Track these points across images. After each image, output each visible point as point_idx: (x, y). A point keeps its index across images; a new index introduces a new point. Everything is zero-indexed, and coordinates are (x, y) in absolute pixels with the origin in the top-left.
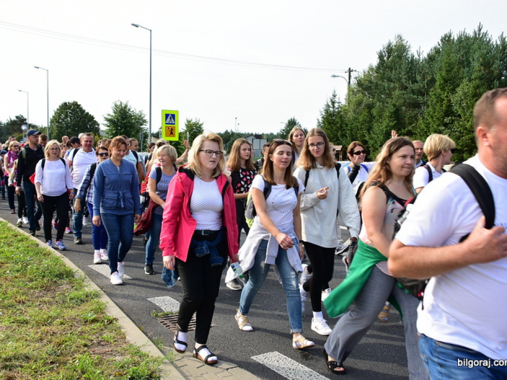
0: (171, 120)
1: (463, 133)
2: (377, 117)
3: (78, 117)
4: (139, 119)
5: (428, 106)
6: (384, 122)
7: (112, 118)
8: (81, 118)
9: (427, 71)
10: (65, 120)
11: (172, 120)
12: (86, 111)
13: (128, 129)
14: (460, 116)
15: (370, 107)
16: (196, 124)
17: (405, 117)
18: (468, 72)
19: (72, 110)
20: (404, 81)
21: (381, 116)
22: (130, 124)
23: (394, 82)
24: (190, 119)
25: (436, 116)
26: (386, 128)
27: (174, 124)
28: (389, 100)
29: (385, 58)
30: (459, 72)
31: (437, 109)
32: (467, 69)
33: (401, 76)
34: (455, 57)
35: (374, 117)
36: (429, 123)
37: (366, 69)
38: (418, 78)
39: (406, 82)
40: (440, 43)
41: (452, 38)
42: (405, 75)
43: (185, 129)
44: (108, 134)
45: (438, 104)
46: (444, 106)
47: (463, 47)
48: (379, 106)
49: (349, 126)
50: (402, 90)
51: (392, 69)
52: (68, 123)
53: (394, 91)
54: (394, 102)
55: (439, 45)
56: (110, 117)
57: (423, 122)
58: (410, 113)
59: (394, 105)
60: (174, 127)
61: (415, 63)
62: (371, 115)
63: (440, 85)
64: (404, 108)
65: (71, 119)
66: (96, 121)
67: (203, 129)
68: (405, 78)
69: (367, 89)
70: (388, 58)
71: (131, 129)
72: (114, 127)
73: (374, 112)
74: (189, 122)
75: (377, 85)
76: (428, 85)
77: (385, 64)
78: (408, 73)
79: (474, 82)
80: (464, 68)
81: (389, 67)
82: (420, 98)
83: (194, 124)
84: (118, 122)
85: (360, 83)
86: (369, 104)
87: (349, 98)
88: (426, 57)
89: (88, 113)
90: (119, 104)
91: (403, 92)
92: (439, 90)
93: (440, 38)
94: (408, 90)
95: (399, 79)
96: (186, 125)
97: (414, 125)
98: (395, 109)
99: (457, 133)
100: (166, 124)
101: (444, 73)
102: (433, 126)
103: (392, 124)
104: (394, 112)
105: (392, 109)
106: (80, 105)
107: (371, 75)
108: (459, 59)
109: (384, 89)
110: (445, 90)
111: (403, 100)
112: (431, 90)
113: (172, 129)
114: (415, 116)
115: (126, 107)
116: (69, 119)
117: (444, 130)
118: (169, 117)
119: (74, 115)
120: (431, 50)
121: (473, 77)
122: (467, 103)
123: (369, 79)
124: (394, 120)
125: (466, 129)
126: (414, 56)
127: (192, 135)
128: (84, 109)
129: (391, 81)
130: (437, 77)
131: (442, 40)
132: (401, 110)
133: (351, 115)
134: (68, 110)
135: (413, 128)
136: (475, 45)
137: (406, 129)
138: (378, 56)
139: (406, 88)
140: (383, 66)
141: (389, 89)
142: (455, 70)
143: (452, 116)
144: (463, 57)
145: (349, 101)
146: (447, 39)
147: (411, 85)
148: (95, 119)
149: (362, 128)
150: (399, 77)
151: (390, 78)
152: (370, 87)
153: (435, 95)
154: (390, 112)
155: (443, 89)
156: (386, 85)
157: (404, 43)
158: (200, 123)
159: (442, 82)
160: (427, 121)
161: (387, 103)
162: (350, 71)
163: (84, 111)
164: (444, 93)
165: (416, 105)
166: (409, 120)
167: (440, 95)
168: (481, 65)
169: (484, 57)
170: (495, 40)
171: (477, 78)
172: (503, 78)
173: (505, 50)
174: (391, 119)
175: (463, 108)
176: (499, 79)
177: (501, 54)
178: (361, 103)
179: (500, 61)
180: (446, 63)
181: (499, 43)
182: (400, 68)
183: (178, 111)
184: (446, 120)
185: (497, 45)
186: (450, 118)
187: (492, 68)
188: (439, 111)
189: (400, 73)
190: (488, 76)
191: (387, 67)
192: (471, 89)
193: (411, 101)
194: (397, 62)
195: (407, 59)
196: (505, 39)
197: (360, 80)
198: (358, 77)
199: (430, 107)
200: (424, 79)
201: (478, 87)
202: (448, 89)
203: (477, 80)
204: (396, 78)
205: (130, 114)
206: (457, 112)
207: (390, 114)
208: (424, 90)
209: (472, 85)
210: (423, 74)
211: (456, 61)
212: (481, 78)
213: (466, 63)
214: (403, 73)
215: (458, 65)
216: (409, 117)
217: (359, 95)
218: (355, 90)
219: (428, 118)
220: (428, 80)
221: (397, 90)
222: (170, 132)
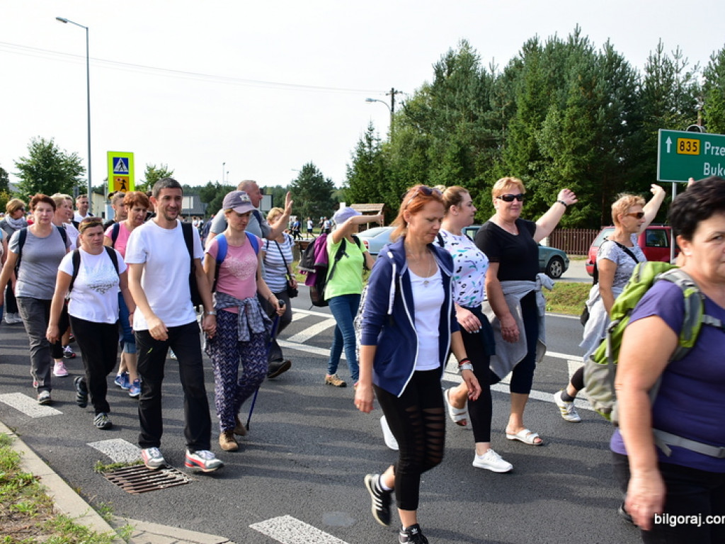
0: (122, 166)
1: (556, 184)
2: (434, 161)
4: (71, 165)
5: (507, 145)
6: (444, 169)
7: (29, 164)
9: (504, 93)
11: (125, 167)
13: (55, 181)
14: (551, 160)
15: (424, 145)
16: (161, 173)
17: (474, 160)
18: (562, 95)
20: (472, 107)
21: (439, 160)
22: (57, 174)
23: (458, 110)
24: (152, 166)
25: (518, 160)
26: (447, 176)
27: (127, 173)
28: (452, 136)
29: (444, 75)
30: (549, 95)
31: (519, 148)
32: (560, 91)
33: (468, 101)
34: (543, 74)
35: (430, 161)
36: (508, 170)
37: (419, 88)
38: (493, 103)
39: (475, 109)
40: (522, 52)
41: (538, 45)
42: (473, 99)
43: (146, 180)
44: (22, 188)
45: (521, 142)
46: (529, 144)
47: (555, 58)
48: (437, 144)
49: (394, 174)
50: (469, 121)
51: (454, 90)
53: (458, 123)
54: (458, 138)
55: (521, 55)
56: (24, 163)
57: (500, 167)
58: (482, 155)
59: (459, 144)
60: (128, 178)
61: (487, 82)
62: (426, 158)
63: (523, 114)
64: (472, 147)
68: (475, 104)
69: (420, 119)
70: (449, 74)
71: (59, 182)
72: (32, 178)
73: (430, 153)
74: (151, 169)
75: (433, 113)
76: (506, 113)
77: (444, 83)
78: (478, 96)
79: (571, 110)
80: (556, 88)
82: (496, 133)
83: (159, 173)
84: (38, 170)
85: (408, 110)
86: (422, 142)
87: (393, 131)
88: (502, 71)
90: (39, 141)
91: (471, 124)
92: (521, 122)
93: (522, 45)
94: (477, 121)
95: (466, 105)
96: (146, 174)
97: (487, 172)
98: (459, 149)
99: (547, 184)
100: (115, 173)
101: (528, 97)
103: (456, 171)
104: (458, 154)
105: (456, 149)
107: (426, 98)
108: (550, 76)
109: (445, 118)
110: (530, 122)
111: (471, 136)
112: (511, 121)
113: (124, 181)
114: (488, 159)
115: (50, 147)
117: (529, 181)
118: (119, 162)
120: (510, 63)
121: (568, 102)
122: (560, 142)
123: (420, 103)
124: (459, 165)
125: (561, 177)
126: (485, 72)
129: (454, 107)
130: (519, 102)
131: (524, 49)
132: (469, 150)
133: (395, 158)
135: (486, 177)
136: (571, 56)
137: (476, 179)
138: (434, 71)
139: (475, 118)
140: (442, 86)
141: (450, 118)
142: (544, 92)
143: (539, 160)
144: (554, 74)
145: (393, 136)
146: (531, 48)
147: (481, 114)
150: (465, 101)
151: (452, 103)
152: (423, 116)
153: (516, 127)
154: (453, 154)
155: (527, 120)
156: (447, 112)
157: (471, 51)
158: (168, 172)
159: (526, 109)
160: (506, 167)
161: (448, 140)
162: (393, 93)
164: (529, 126)
165: (490, 143)
166: (480, 165)
167: (523, 128)
168: (580, 85)
169: (584, 73)
170: (599, 49)
171: (574, 104)
172: (610, 104)
173: (612, 64)
174: (455, 164)
175: (553, 148)
176: (605, 105)
177: (608, 70)
178: (410, 139)
179: (606, 79)
180: (531, 82)
181: (604, 53)
182: (466, 88)
183: (132, 153)
184: (530, 166)
185: (601, 57)
186: (537, 162)
187: (594, 90)
188: (523, 152)
189: (467, 97)
190: (590, 101)
191: (449, 87)
192: (566, 120)
193: (482, 137)
194: (462, 80)
195: (476, 77)
196: (612, 47)
197: (408, 105)
198: (407, 101)
199: (509, 146)
200: (500, 105)
201: (575, 117)
202: (535, 120)
203: (574, 107)
204: (461, 104)
205: (57, 158)
206: (547, 153)
207: (453, 157)
208: (500, 121)
209: (567, 113)
210: (499, 98)
211: (545, 79)
212: (580, 105)
213: (558, 83)
214: (470, 97)
215: (547, 85)
216: (481, 161)
217: (408, 128)
218: (403, 120)
219: (507, 162)
220: (507, 107)
221: (463, 121)
222: (121, 186)
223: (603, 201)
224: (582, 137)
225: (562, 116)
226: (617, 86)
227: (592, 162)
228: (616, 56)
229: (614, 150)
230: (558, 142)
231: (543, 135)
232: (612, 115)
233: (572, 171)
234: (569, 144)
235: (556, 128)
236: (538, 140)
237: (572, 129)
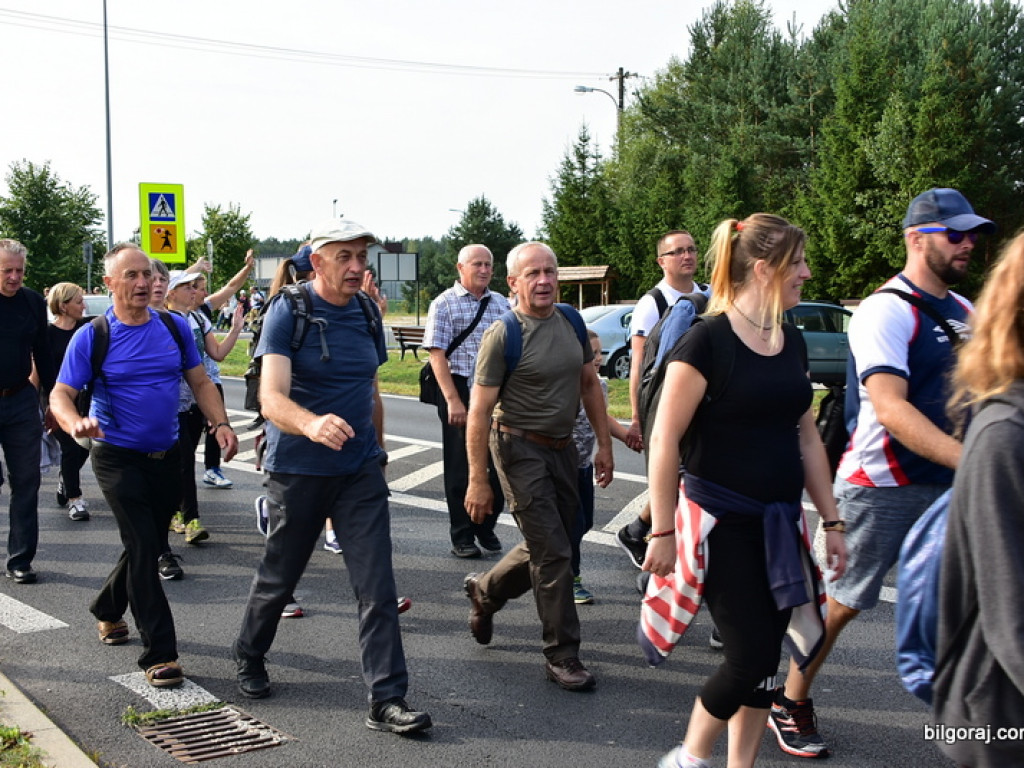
0: (163, 208)
2: (693, 192)
4: (79, 208)
5: (818, 164)
6: (711, 205)
9: (814, 73)
11: (168, 209)
13: (53, 234)
14: (895, 187)
15: (674, 166)
16: (230, 219)
17: (762, 190)
18: (913, 75)
20: (756, 98)
21: (702, 190)
22: (56, 222)
23: (734, 104)
24: (214, 206)
25: (839, 187)
26: (715, 218)
27: (173, 219)
28: (722, 149)
29: (709, 43)
30: (891, 76)
31: (840, 167)
32: (910, 67)
33: (750, 87)
34: (881, 39)
36: (822, 205)
38: (793, 91)
39: (763, 102)
42: (760, 84)
45: (843, 157)
46: (857, 160)
48: (698, 163)
49: (624, 215)
50: (753, 122)
51: (727, 69)
53: (733, 125)
54: (733, 152)
55: (842, 8)
57: (808, 202)
58: (774, 181)
59: (735, 161)
60: (174, 226)
61: (783, 55)
62: (679, 186)
63: (845, 109)
64: (759, 168)
67: (249, 231)
68: (761, 93)
69: (668, 120)
70: (716, 42)
71: (60, 236)
72: (15, 230)
73: (687, 178)
74: (212, 213)
75: (690, 110)
76: (816, 108)
77: (708, 58)
78: (766, 79)
79: (928, 100)
80: (905, 65)
81: (719, 65)
82: (799, 144)
83: (225, 219)
84: (23, 216)
85: (647, 106)
86: (673, 160)
87: (622, 143)
88: (811, 38)
90: (24, 168)
91: (756, 127)
92: (843, 122)
94: (768, 122)
95: (746, 96)
96: (205, 221)
97: (785, 209)
98: (737, 170)
99: (888, 229)
100: (152, 219)
101: (854, 79)
102: (830, 213)
103: (730, 208)
104: (734, 179)
105: (730, 172)
107: (675, 84)
108: (892, 42)
109: (709, 119)
110: (858, 122)
111: (755, 148)
112: (824, 121)
113: (167, 233)
114: (786, 187)
115: (44, 176)
118: (159, 201)
120: (823, 20)
121: (924, 87)
122: (909, 156)
123: (668, 94)
124: (736, 199)
126: (779, 37)
127: (221, 246)
129: (726, 100)
130: (839, 88)
132: (753, 172)
133: (626, 190)
138: (691, 38)
139: (762, 117)
140: (704, 63)
141: (721, 119)
142: (881, 69)
143: (873, 188)
144: (900, 38)
145: (622, 150)
147: (774, 110)
149: (656, 220)
150: (746, 89)
151: (723, 92)
152: (674, 115)
153: (834, 132)
154: (726, 179)
155: (852, 118)
156: (714, 109)
158: (242, 214)
159: (851, 101)
160: (818, 201)
161: (718, 155)
162: (622, 76)
164: (856, 129)
165: (789, 160)
166: (771, 197)
167: (846, 132)
168: (945, 57)
169: (952, 36)
171: (934, 90)
172: (998, 89)
173: (1002, 19)
174: (728, 197)
175: (898, 167)
176: (990, 91)
177: (994, 30)
178: (652, 156)
179: (992, 46)
180: (859, 53)
182: (746, 66)
183: (182, 186)
184: (858, 200)
185: (983, 7)
186: (869, 192)
187: (971, 66)
188: (846, 173)
189: (747, 81)
190: (962, 84)
191: (716, 64)
192: (920, 117)
193: (775, 150)
194: (740, 53)
195: (765, 45)
197: (647, 98)
198: (643, 91)
199: (823, 165)
200: (806, 93)
201: (936, 112)
202: (866, 118)
203: (935, 96)
204: (737, 93)
205: (55, 196)
206: (886, 177)
207: (726, 184)
208: (807, 121)
209: (922, 107)
210: (805, 81)
211: (883, 47)
212: (944, 90)
213: (907, 54)
214: (754, 80)
215: (887, 57)
216: (773, 190)
217: (646, 137)
218: (638, 122)
219: (818, 192)
220: (818, 97)
221: (742, 123)
222: (164, 240)
224: (949, 147)
225: (913, 111)
226: (1010, 58)
227: (966, 188)
228: (1008, 5)
229: (1005, 168)
230: (906, 156)
231: (879, 147)
232: (1003, 108)
235: (900, 132)
236: (870, 155)
237: (931, 132)
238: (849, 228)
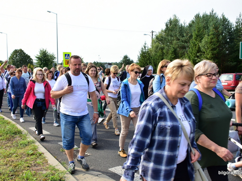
2: (166, 54)
3: (22, 57)
4: (52, 57)
5: (189, 48)
6: (169, 56)
7: (39, 56)
8: (24, 57)
9: (189, 31)
10: (16, 58)
11: (68, 57)
12: (26, 54)
14: (204, 52)
15: (162, 49)
17: (179, 53)
18: (207, 32)
19: (19, 53)
20: (178, 36)
21: (167, 53)
22: (48, 59)
23: (173, 37)
25: (193, 53)
26: (170, 58)
28: (171, 46)
29: (169, 26)
30: (203, 32)
31: (194, 49)
32: (207, 30)
33: (177, 34)
34: (201, 25)
35: (164, 54)
36: (190, 56)
37: (160, 31)
38: (185, 35)
39: (179, 37)
40: (194, 18)
41: (200, 16)
42: (178, 33)
44: (37, 64)
45: (194, 47)
46: (197, 48)
47: (205, 20)
48: (167, 48)
49: (153, 58)
50: (177, 40)
51: (172, 31)
52: (18, 59)
53: (173, 41)
54: (173, 46)
55: (194, 19)
56: (38, 56)
57: (187, 55)
58: (181, 51)
59: (174, 48)
61: (183, 28)
62: (163, 53)
63: (195, 38)
64: (178, 49)
65: (19, 57)
66: (31, 58)
68: (179, 35)
71: (48, 62)
72: (40, 61)
73: (164, 51)
75: (165, 38)
76: (189, 38)
78: (180, 32)
79: (210, 36)
80: (206, 29)
82: (186, 44)
84: (42, 58)
85: (157, 38)
86: (162, 48)
87: (152, 45)
88: (188, 25)
89: (27, 55)
90: (42, 50)
91: (178, 41)
92: (194, 40)
95: (176, 36)
97: (183, 57)
98: (174, 50)
100: (65, 59)
101: (196, 32)
102: (192, 57)
103: (173, 57)
104: (173, 51)
105: (173, 50)
106: (23, 51)
107: (162, 34)
108: (203, 25)
109: (169, 40)
110: (197, 40)
111: (178, 45)
112: (191, 40)
114: (183, 53)
115: (45, 51)
116: (18, 57)
117: (197, 59)
118: (67, 56)
119: (20, 55)
120: (190, 21)
121: (210, 34)
122: (207, 47)
123: (161, 36)
124: (174, 55)
126: (182, 25)
128: (25, 52)
129: (172, 36)
130: (193, 34)
131: (195, 17)
132: (177, 50)
133: (153, 53)
134: (17, 53)
136: (210, 19)
138: (165, 25)
139: (179, 40)
140: (168, 30)
141: (171, 40)
142: (202, 31)
143: (200, 52)
144: (205, 25)
145: (152, 46)
146: (197, 17)
147: (181, 38)
148: (30, 57)
149: (159, 59)
150: (176, 34)
152: (162, 39)
153: (192, 42)
154: (172, 51)
155: (196, 40)
157: (177, 18)
159: (196, 36)
160: (189, 55)
161: (170, 47)
162: (152, 32)
163: (25, 53)
164: (197, 42)
165: (184, 48)
166: (181, 54)
167: (195, 42)
168: (214, 28)
169: (215, 24)
170: (220, 16)
172: (224, 34)
173: (224, 21)
174: (172, 54)
175: (205, 49)
176: (222, 35)
177: (223, 23)
178: (158, 47)
179: (222, 26)
180: (197, 28)
181: (221, 18)
182: (176, 30)
183: (71, 53)
184: (198, 55)
185: (221, 19)
187: (218, 30)
188: (195, 50)
189: (176, 33)
190: (217, 33)
191: (170, 30)
192: (209, 40)
193: (181, 46)
194: (175, 28)
195: (179, 26)
196: (224, 16)
198: (156, 35)
199: (190, 49)
200: (187, 35)
201: (212, 39)
202: (199, 40)
203: (212, 35)
204: (174, 35)
205: (48, 54)
206: (203, 50)
208: (187, 40)
210: (187, 33)
211: (202, 26)
212: (213, 35)
213: (206, 28)
214: (177, 33)
215: (203, 28)
216: (181, 53)
217: (157, 43)
218: (155, 41)
219: (189, 54)
220: (189, 36)
221: (175, 41)
222: (68, 63)
223: (221, 66)
224: (214, 45)
226: (226, 28)
227: (218, 53)
228: (225, 18)
229: (225, 49)
231: (202, 44)
232: (224, 38)
233: (211, 56)
234: (210, 47)
236: (200, 46)
237: (211, 42)
238: (195, 60)
